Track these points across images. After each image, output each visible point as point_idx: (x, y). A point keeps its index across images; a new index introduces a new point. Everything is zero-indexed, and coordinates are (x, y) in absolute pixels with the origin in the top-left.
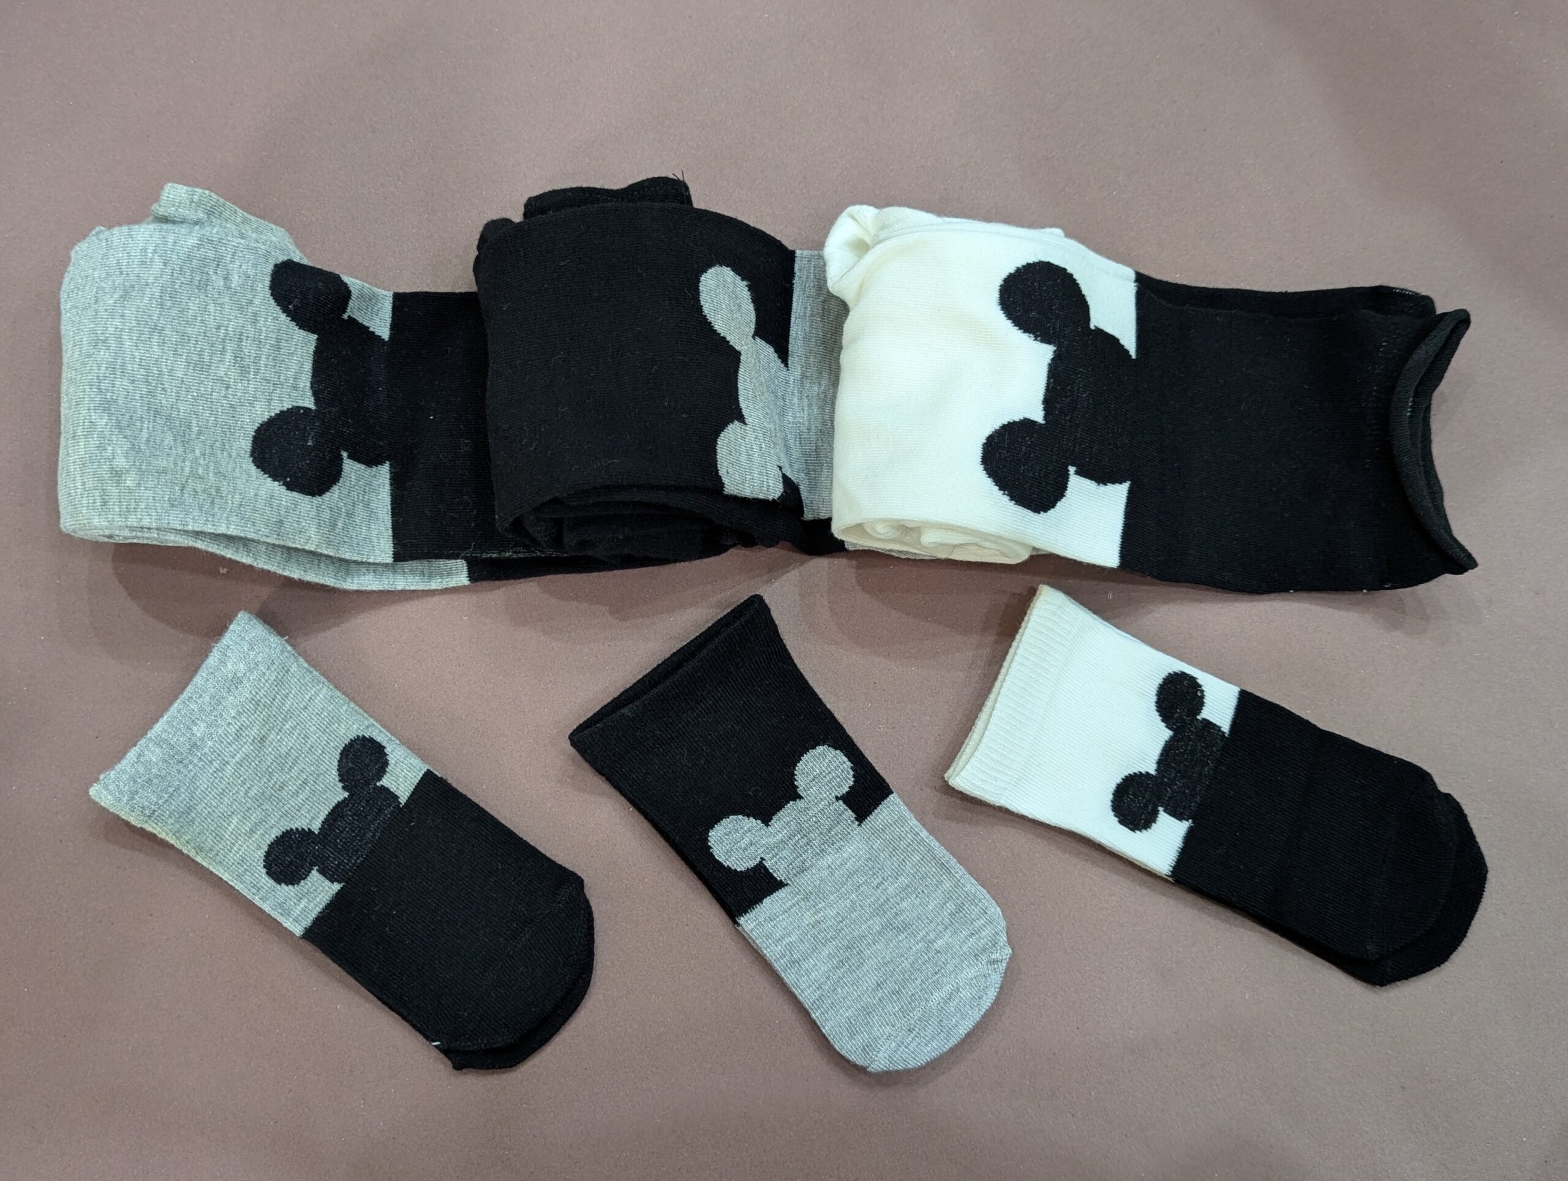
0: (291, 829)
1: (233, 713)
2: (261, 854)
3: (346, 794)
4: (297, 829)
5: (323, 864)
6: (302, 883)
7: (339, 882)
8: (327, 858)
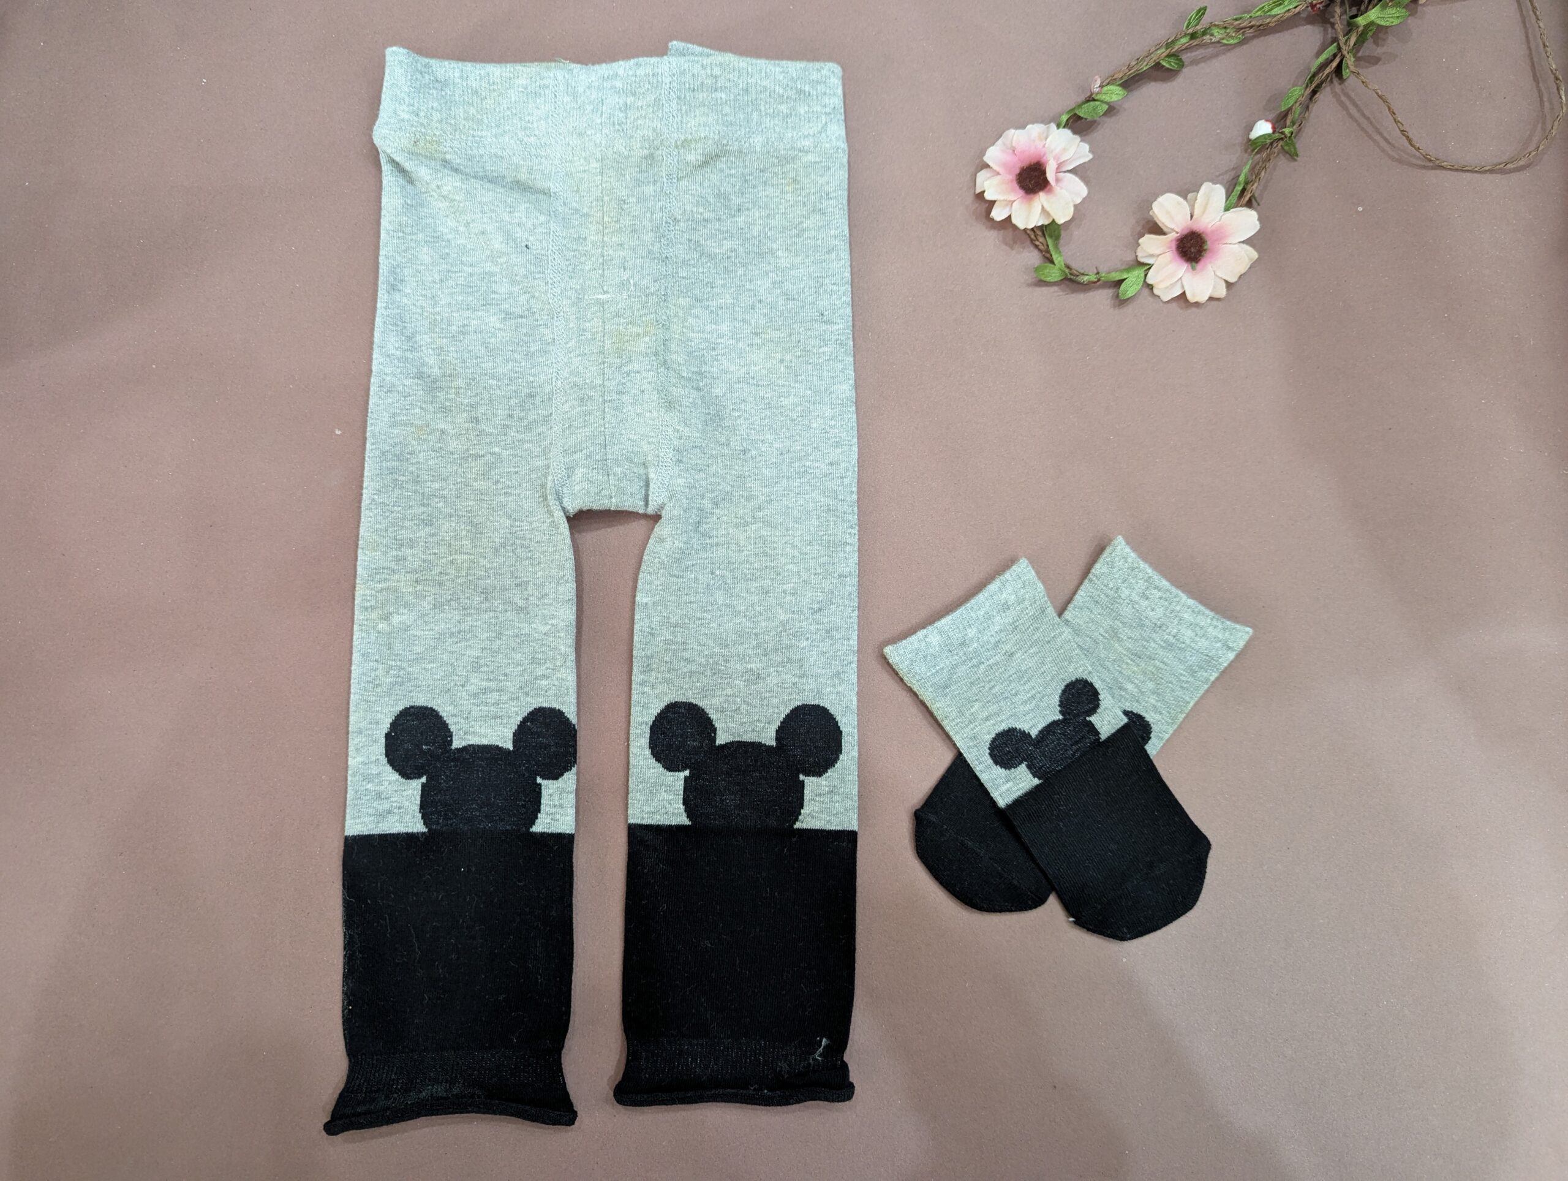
0: (1016, 728)
1: (997, 628)
2: (989, 738)
3: (1061, 717)
4: (1020, 729)
5: (1031, 762)
6: (1013, 770)
7: (1039, 779)
8: (1035, 759)
